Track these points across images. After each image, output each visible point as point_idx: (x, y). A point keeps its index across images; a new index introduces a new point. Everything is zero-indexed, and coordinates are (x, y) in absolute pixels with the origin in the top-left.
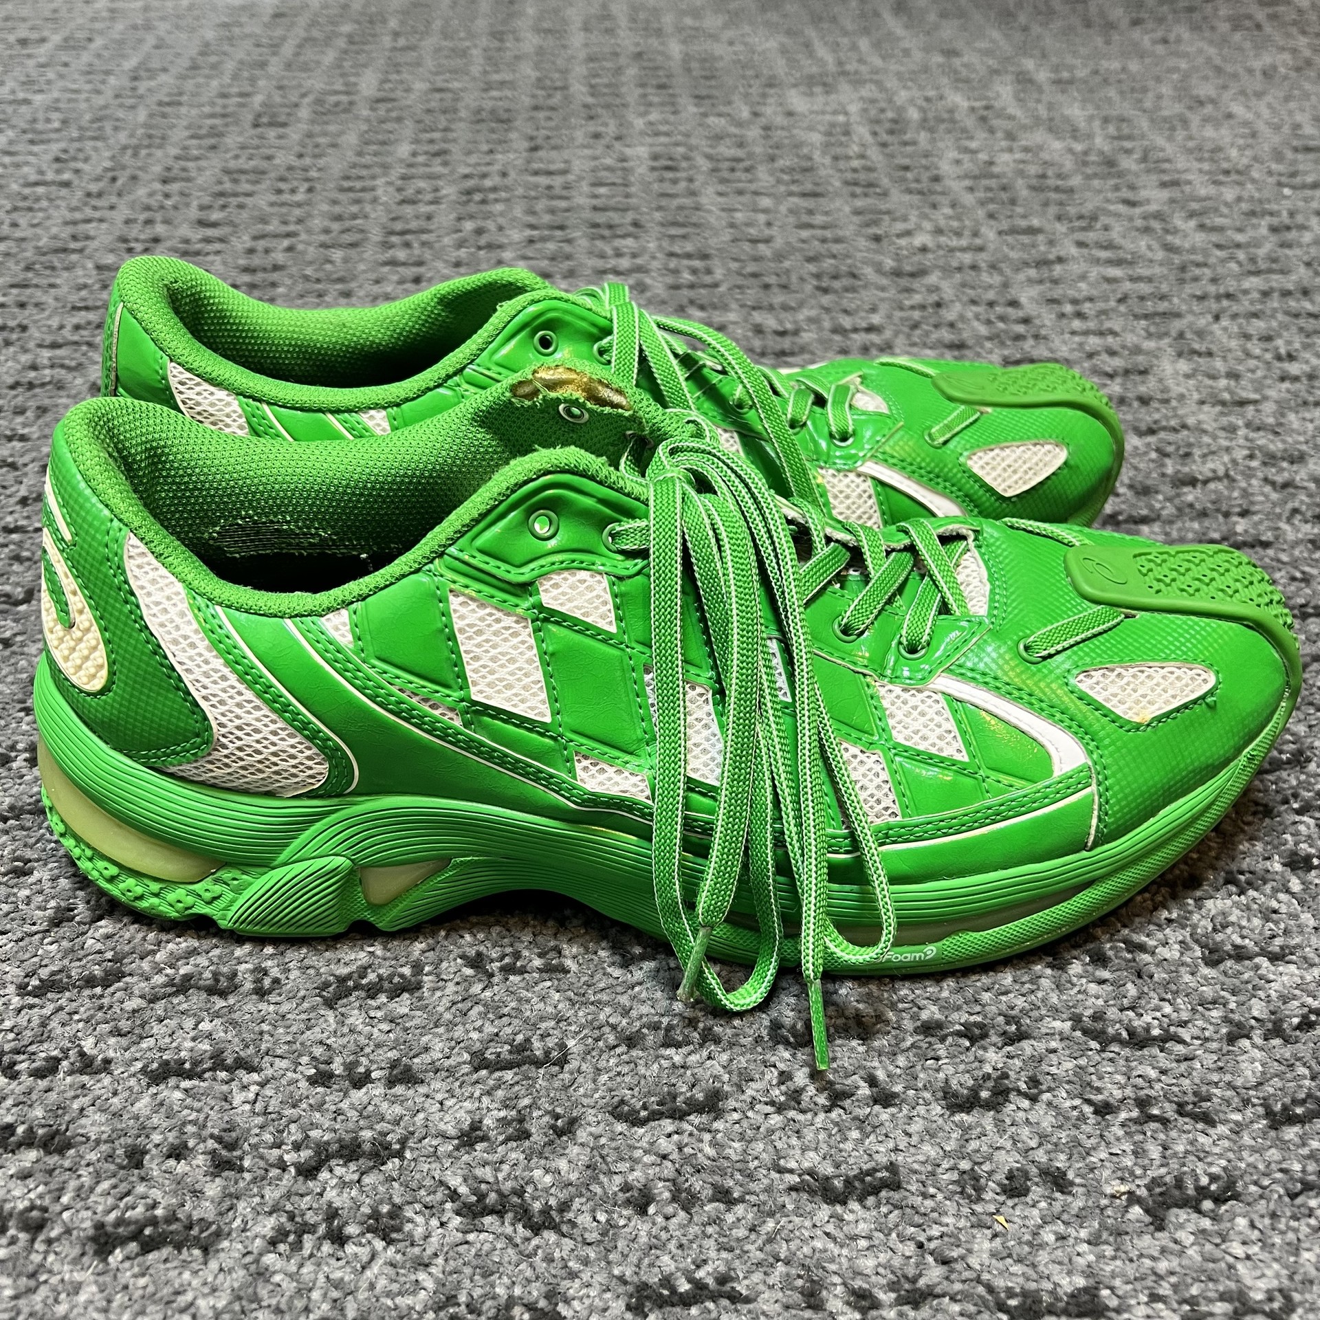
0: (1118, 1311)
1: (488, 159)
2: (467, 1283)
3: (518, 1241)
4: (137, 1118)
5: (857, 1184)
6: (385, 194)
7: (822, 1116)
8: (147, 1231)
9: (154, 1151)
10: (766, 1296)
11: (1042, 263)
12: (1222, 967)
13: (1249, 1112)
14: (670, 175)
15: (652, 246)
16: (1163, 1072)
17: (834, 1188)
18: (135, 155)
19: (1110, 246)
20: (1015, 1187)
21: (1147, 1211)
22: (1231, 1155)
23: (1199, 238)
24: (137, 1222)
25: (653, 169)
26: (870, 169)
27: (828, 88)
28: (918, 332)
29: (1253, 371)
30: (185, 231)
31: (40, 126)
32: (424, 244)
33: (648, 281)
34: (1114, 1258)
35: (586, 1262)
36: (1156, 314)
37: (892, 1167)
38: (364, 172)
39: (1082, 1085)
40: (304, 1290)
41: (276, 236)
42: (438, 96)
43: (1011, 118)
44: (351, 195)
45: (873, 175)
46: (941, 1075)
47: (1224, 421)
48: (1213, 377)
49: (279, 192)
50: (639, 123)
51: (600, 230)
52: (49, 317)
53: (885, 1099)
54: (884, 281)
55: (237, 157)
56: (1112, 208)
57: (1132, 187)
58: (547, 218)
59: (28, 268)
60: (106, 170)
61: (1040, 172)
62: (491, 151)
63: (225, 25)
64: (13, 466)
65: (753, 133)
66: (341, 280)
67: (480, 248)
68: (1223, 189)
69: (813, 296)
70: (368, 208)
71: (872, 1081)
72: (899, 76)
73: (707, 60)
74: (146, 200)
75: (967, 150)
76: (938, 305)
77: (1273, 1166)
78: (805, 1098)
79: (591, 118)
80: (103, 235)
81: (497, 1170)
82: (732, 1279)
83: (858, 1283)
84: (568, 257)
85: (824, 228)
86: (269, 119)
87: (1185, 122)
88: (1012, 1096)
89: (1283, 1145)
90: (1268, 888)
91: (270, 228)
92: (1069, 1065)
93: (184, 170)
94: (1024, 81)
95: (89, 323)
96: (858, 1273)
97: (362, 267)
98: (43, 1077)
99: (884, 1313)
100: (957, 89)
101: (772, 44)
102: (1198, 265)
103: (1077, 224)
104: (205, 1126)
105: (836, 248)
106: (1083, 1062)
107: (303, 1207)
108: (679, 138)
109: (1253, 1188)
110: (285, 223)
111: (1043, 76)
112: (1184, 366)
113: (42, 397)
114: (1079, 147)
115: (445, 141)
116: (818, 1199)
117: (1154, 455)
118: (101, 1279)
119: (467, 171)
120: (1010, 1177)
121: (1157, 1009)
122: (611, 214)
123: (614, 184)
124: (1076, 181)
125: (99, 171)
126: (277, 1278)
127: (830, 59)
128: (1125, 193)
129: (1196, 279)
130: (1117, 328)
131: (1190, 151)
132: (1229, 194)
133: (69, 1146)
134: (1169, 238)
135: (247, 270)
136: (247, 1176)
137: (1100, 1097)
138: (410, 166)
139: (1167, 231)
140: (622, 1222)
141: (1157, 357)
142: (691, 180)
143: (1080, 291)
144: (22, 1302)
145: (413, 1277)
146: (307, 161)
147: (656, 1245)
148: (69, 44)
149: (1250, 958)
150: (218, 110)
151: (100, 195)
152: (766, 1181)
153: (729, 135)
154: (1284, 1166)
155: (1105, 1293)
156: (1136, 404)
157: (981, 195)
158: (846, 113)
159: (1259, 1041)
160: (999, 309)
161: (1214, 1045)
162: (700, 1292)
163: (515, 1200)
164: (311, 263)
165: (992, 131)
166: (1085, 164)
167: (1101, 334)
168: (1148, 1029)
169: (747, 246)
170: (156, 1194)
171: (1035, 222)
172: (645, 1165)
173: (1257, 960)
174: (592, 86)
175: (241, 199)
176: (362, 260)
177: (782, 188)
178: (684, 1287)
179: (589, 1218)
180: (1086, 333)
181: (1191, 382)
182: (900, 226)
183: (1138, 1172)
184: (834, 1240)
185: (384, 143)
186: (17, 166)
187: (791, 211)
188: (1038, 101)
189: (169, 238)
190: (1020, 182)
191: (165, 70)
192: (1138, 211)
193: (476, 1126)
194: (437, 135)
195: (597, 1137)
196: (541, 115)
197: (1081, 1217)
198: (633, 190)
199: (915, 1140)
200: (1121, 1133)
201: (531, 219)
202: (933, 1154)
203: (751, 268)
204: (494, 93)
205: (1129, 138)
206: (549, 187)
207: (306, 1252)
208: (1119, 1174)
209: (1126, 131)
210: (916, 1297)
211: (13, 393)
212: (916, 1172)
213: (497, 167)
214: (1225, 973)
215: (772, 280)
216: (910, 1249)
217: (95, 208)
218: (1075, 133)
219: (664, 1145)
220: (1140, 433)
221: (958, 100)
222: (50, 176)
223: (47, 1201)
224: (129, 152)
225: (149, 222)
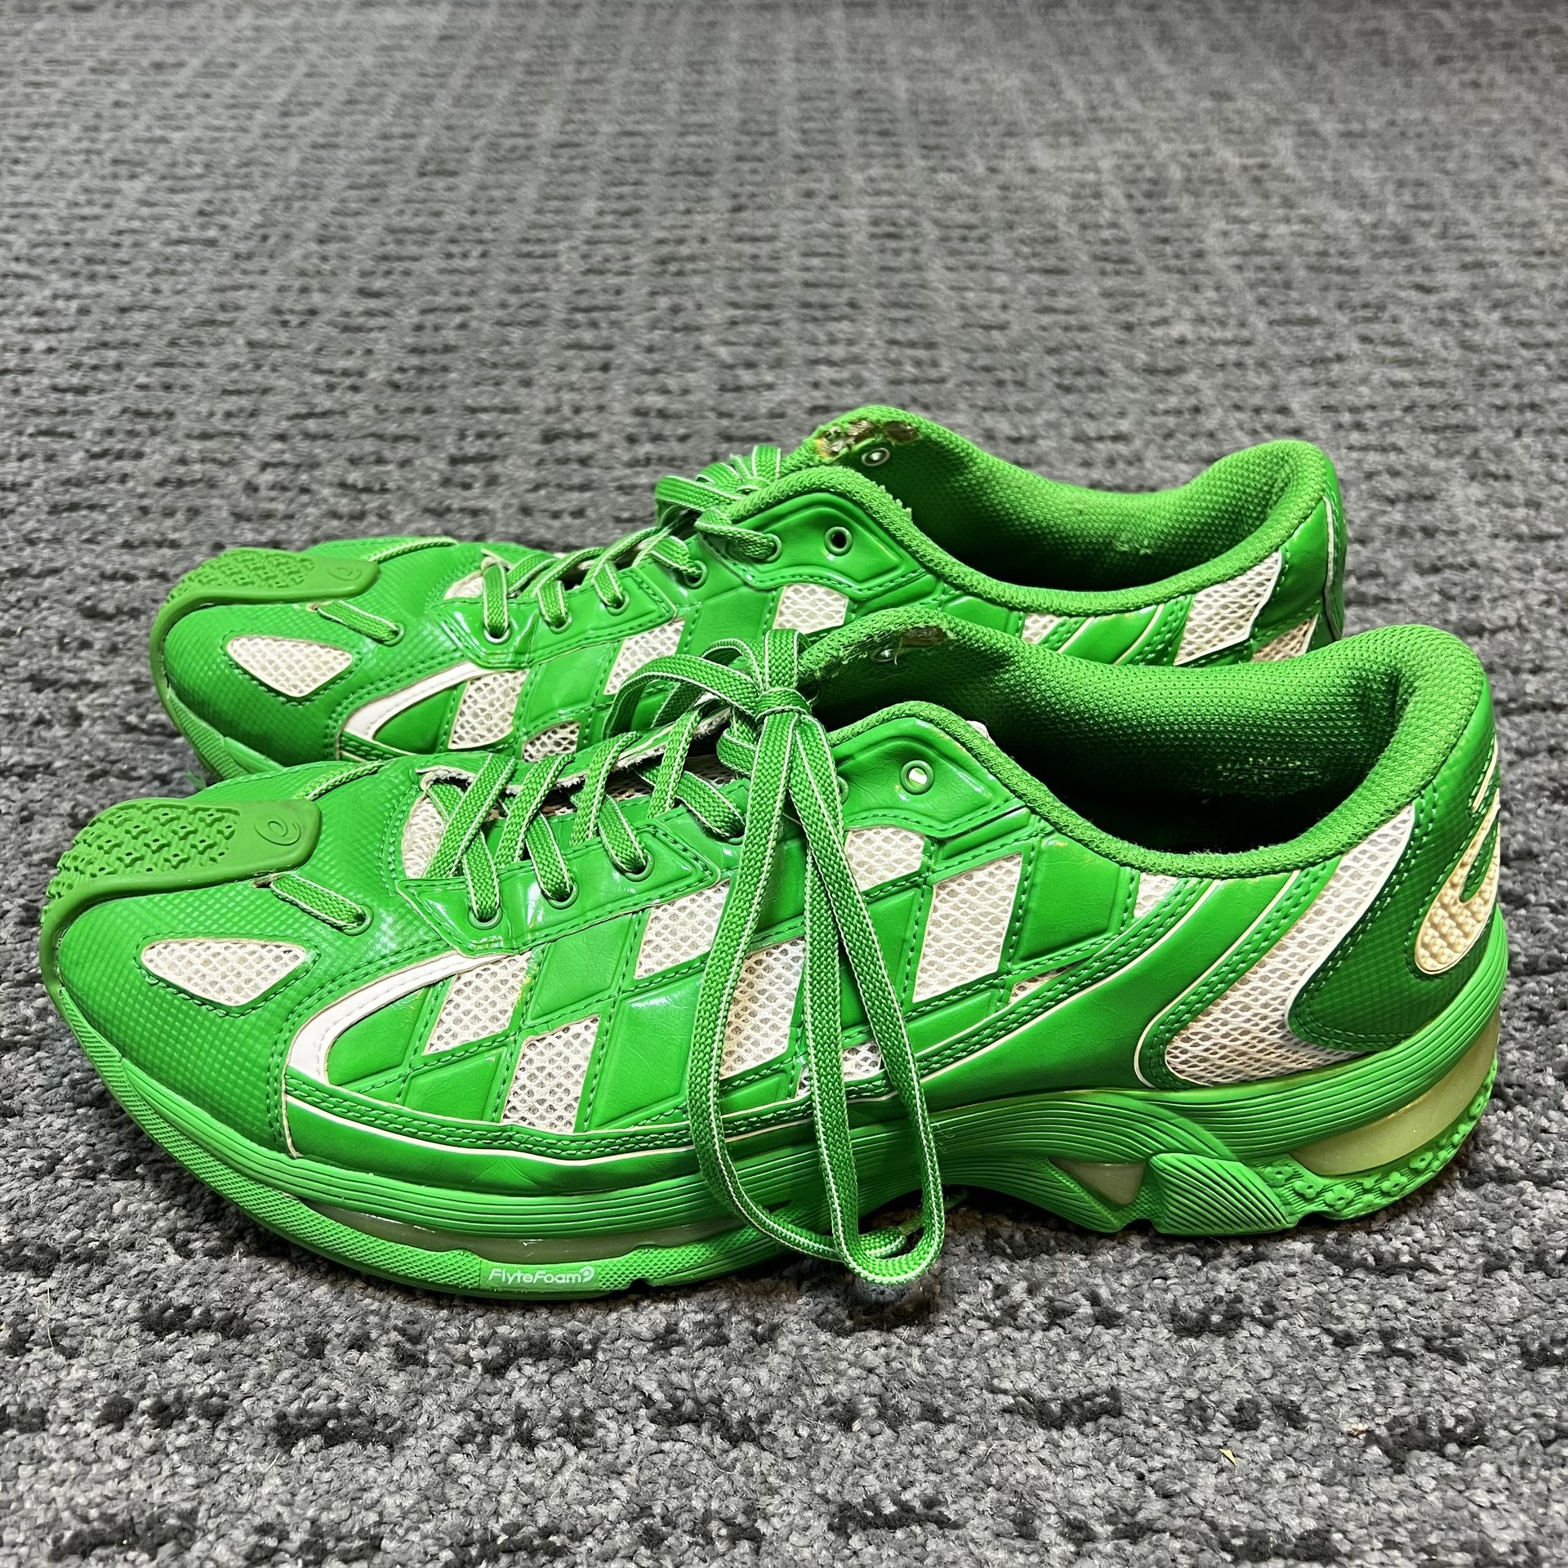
0: (1350, 1557)
1: (685, 220)
2: (662, 1495)
3: (716, 1452)
4: (317, 1305)
5: (1075, 1408)
6: (568, 259)
7: (1039, 1334)
8: (331, 1424)
9: (335, 1341)
10: (976, 1522)
11: (1319, 361)
12: (1482, 1190)
13: (1503, 1350)
14: (892, 244)
15: (870, 331)
16: (1411, 1303)
17: (1050, 1413)
18: (288, 208)
19: (1398, 343)
20: (1244, 1420)
21: (1386, 1452)
22: (1481, 1396)
23: (1503, 334)
24: (319, 1414)
25: (873, 236)
26: (1123, 241)
27: (1078, 140)
28: (1172, 442)
29: (1557, 500)
30: (344, 301)
31: (180, 171)
32: (613, 324)
33: (866, 374)
34: (1349, 1500)
35: (786, 1478)
36: (1447, 427)
37: (1113, 1392)
38: (545, 234)
39: (1323, 1315)
40: (492, 1494)
41: (447, 310)
42: (627, 140)
43: (1289, 179)
44: (531, 261)
45: (1126, 249)
46: (1169, 1296)
47: (1520, 558)
48: (1509, 506)
49: (450, 256)
50: (858, 179)
51: (814, 312)
52: (198, 403)
53: (1108, 1319)
54: (1136, 380)
55: (401, 212)
56: (1403, 294)
57: (1427, 270)
58: (751, 295)
59: (173, 343)
60: (257, 226)
61: (1321, 247)
62: (688, 212)
63: (385, 49)
64: (164, 577)
65: (990, 193)
66: (520, 365)
67: (675, 330)
68: (1535, 274)
69: (1053, 396)
70: (549, 278)
71: (1094, 1300)
72: (1161, 125)
73: (937, 100)
74: (299, 264)
75: (1236, 220)
76: (1196, 410)
77: (1526, 1410)
78: (1022, 1314)
79: (803, 171)
80: (254, 304)
81: (694, 1376)
82: (940, 1503)
83: (1073, 1514)
84: (775, 343)
85: (1068, 312)
86: (438, 167)
87: (1493, 187)
88: (1245, 1322)
89: (1538, 1388)
90: (1538, 1105)
91: (439, 300)
92: (1309, 1290)
93: (342, 227)
94: (1307, 133)
95: (241, 410)
96: (1073, 1503)
97: (543, 349)
98: (218, 1257)
99: (1100, 1546)
100: (1228, 143)
101: (1013, 82)
102: (1499, 367)
103: (1361, 313)
104: (387, 1317)
105: (1082, 338)
106: (1324, 1288)
107: (492, 1406)
108: (904, 198)
109: (1503, 1433)
110: (457, 294)
111: (1329, 128)
112: (1476, 491)
113: (193, 496)
114: (1367, 218)
115: (637, 197)
116: (1033, 1423)
117: (1436, 598)
118: (284, 1471)
119: (661, 234)
120: (1240, 1408)
121: (1408, 1233)
122: (824, 291)
123: (827, 254)
124: (1362, 260)
125: (247, 227)
126: (465, 1480)
127: (1080, 101)
128: (1420, 278)
129: (1496, 385)
130: (1401, 443)
131: (1498, 225)
132: (1541, 281)
133: (248, 1331)
134: (1468, 333)
135: (416, 350)
136: (433, 1372)
137: (1341, 1327)
138: (596, 227)
139: (1466, 325)
140: (825, 1438)
141: (1446, 480)
142: (916, 251)
143: (1360, 396)
144: (204, 1491)
145: (606, 1486)
146: (480, 219)
147: (860, 1464)
148: (210, 71)
149: (1514, 1182)
150: (379, 154)
151: (249, 256)
152: (978, 1401)
153: (961, 196)
154: (1538, 1410)
155: (1337, 1536)
156: (1419, 536)
157: (1250, 275)
158: (1097, 171)
159: (1519, 1274)
160: (1266, 417)
161: (1469, 1276)
162: (905, 1516)
163: (713, 1409)
164: (487, 344)
165: (1266, 196)
166: (1374, 239)
167: (1384, 450)
168: (1396, 1255)
169: (979, 334)
170: (338, 1385)
171: (1313, 311)
172: (851, 1378)
173: (1521, 1184)
174: (804, 132)
175: (407, 264)
176: (544, 342)
177: (1021, 263)
178: (889, 1508)
179: (790, 1432)
180: (1365, 448)
181: (1485, 511)
182: (1156, 313)
183: (1379, 1409)
184: (1050, 1467)
185: (567, 198)
186: (158, 219)
187: (1031, 292)
188: (1323, 158)
189: (328, 309)
190: (1297, 260)
191: (318, 104)
192: (1433, 299)
193: (671, 1329)
194: (626, 190)
195: (799, 1347)
196: (746, 167)
197: (1314, 1455)
198: (850, 261)
199: (1138, 1365)
200: (1361, 1367)
201: (733, 296)
202: (1157, 1380)
203: (984, 360)
204: (692, 139)
205: (1428, 207)
206: (755, 257)
207: (495, 1454)
208: (1358, 1411)
209: (1424, 199)
210: (1135, 1532)
211: (161, 491)
212: (1138, 1399)
213: (695, 231)
214: (1485, 1197)
215: (1007, 375)
216: (1129, 1480)
217: (245, 272)
218: (1364, 201)
219: (871, 1358)
220: (1422, 572)
221: (1228, 156)
222: (194, 233)
223: (226, 1389)
224: (281, 205)
225: (304, 290)
